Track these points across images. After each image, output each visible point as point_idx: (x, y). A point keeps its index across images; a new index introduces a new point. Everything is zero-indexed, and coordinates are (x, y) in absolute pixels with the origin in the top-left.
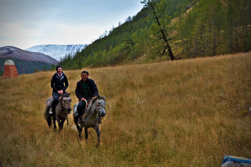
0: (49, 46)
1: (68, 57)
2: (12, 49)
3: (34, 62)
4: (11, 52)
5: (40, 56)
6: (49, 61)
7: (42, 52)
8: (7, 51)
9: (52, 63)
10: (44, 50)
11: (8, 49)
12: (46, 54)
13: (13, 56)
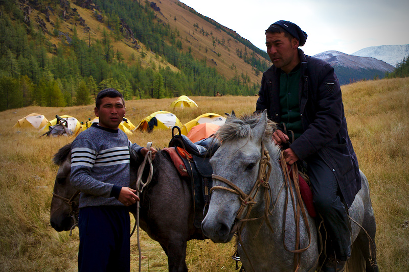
0: (382, 47)
1: (406, 61)
2: (334, 55)
3: (364, 69)
4: (334, 58)
5: (370, 61)
6: (382, 68)
7: (373, 56)
8: (328, 57)
9: (386, 69)
10: (376, 53)
11: (330, 55)
12: (379, 58)
13: (337, 63)
